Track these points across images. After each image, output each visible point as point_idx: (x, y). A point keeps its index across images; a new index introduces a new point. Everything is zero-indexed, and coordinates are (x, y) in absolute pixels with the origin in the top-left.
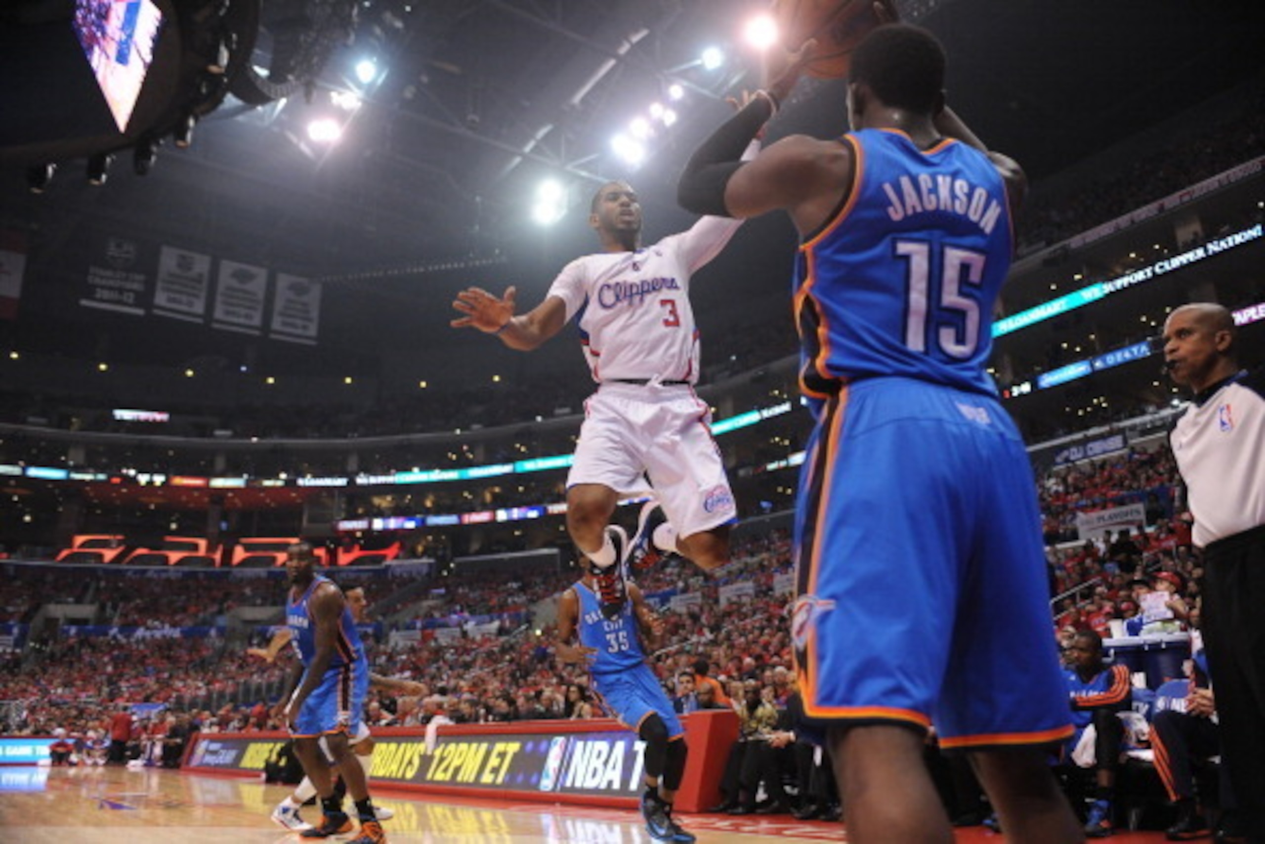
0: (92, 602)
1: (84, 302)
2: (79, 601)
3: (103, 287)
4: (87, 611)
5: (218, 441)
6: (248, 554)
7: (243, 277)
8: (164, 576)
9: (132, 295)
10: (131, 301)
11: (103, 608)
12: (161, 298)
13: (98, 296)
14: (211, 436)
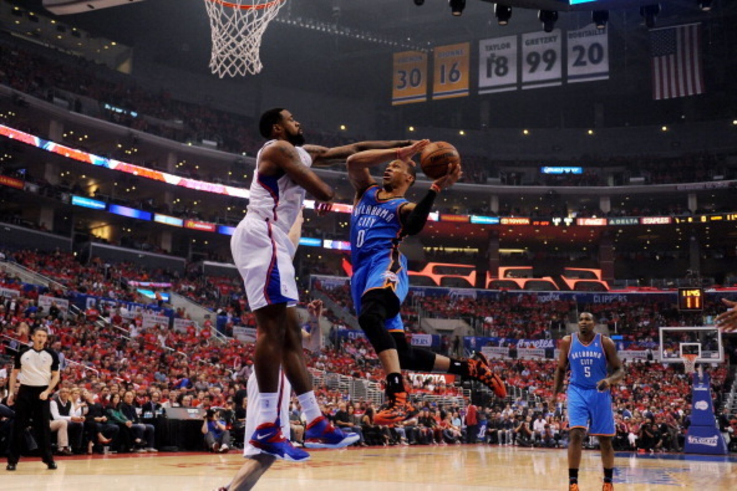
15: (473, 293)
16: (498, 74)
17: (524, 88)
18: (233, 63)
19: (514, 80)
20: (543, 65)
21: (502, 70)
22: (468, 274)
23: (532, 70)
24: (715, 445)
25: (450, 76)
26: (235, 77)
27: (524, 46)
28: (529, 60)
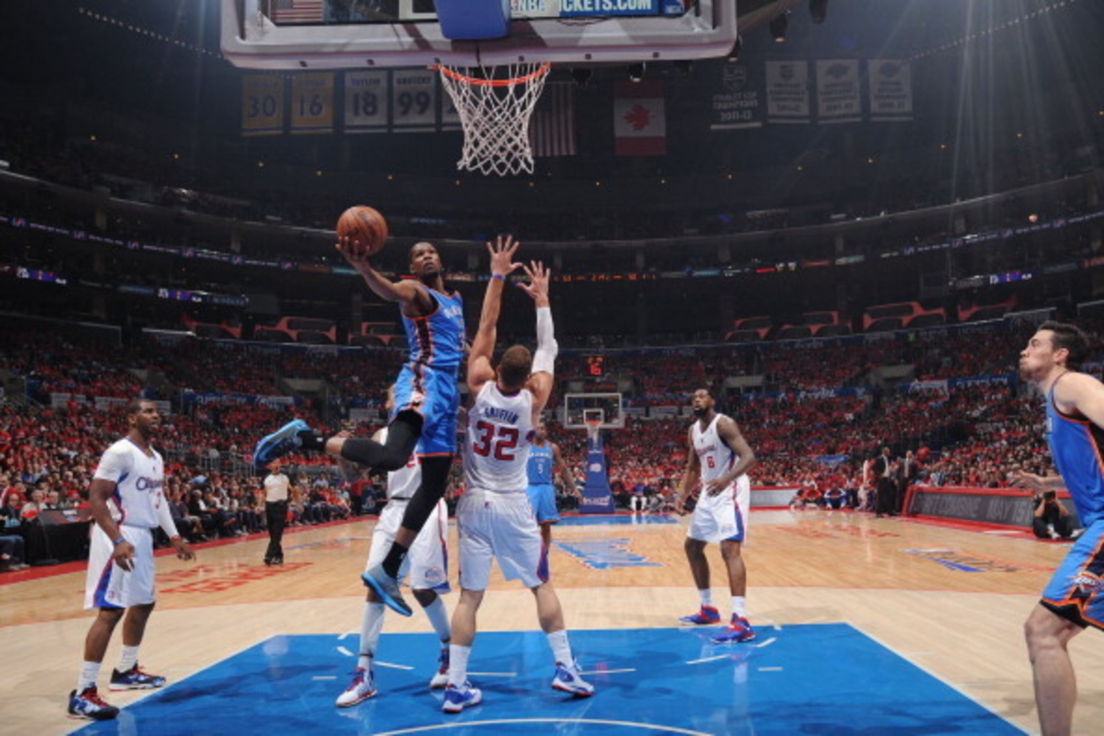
0: (759, 373)
1: (714, 127)
2: (749, 373)
3: (725, 111)
4: (757, 380)
5: (837, 224)
6: (874, 320)
7: (837, 71)
8: (809, 346)
9: (749, 112)
10: (749, 117)
11: (768, 378)
12: (772, 108)
13: (723, 119)
14: (829, 221)
15: (334, 349)
16: (367, 113)
17: (396, 131)
18: (503, 159)
19: (384, 122)
20: (416, 107)
21: (370, 109)
22: (328, 330)
23: (405, 113)
24: (606, 504)
25: (311, 110)
26: (505, 177)
27: (395, 84)
28: (401, 103)
